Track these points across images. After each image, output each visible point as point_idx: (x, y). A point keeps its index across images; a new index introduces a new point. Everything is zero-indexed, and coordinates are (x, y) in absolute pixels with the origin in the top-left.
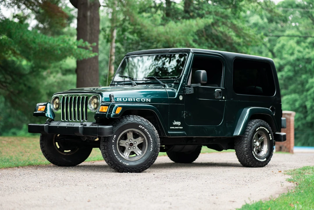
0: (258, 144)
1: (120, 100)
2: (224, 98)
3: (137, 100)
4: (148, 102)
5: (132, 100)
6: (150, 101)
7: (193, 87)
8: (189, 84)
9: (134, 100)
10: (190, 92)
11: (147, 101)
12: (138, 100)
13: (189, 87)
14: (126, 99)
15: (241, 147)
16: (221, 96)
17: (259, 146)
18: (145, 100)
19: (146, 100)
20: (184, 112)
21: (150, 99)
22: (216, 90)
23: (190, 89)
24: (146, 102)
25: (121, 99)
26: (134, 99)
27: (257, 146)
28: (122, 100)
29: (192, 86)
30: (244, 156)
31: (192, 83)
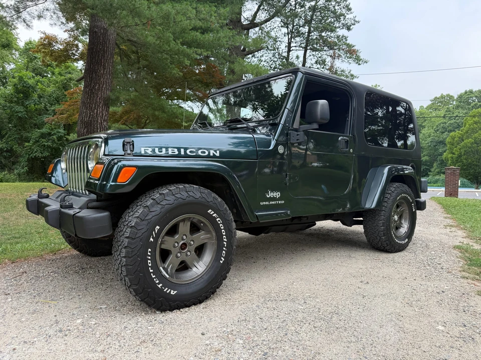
0: (396, 217)
1: (149, 151)
2: (351, 150)
3: (188, 152)
4: (214, 156)
5: (177, 153)
6: (218, 154)
7: (303, 131)
8: (296, 125)
9: (182, 153)
10: (297, 140)
11: (212, 154)
12: (190, 152)
13: (296, 130)
14: (164, 150)
15: (375, 225)
16: (347, 148)
17: (397, 221)
18: (207, 153)
19: (209, 153)
20: (287, 175)
21: (218, 152)
22: (340, 139)
23: (297, 135)
24: (209, 156)
25: (150, 149)
26: (182, 151)
27: (395, 221)
28: (154, 151)
29: (301, 130)
30: (378, 237)
31: (301, 124)
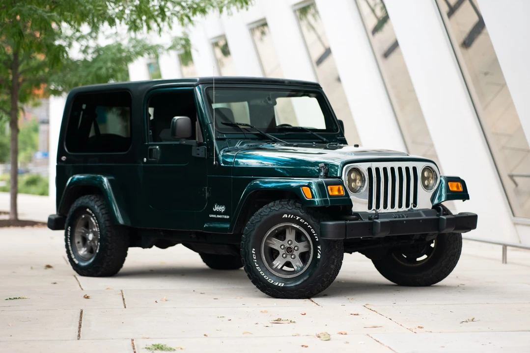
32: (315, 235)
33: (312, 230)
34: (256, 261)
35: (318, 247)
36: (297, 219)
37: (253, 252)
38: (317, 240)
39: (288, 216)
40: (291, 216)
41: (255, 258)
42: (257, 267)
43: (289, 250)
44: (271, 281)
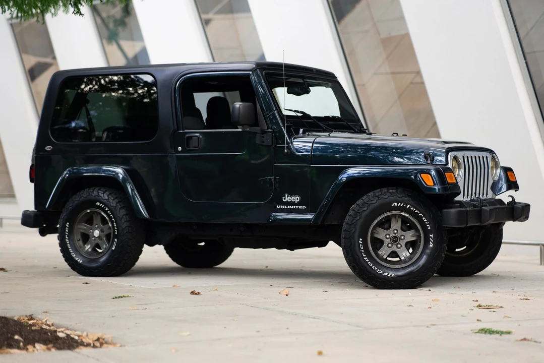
32: (427, 223)
33: (423, 218)
34: (363, 251)
35: (430, 235)
36: (408, 207)
37: (360, 242)
38: (429, 228)
39: (398, 204)
40: (401, 204)
41: (362, 248)
42: (365, 257)
43: (395, 240)
44: (380, 271)
